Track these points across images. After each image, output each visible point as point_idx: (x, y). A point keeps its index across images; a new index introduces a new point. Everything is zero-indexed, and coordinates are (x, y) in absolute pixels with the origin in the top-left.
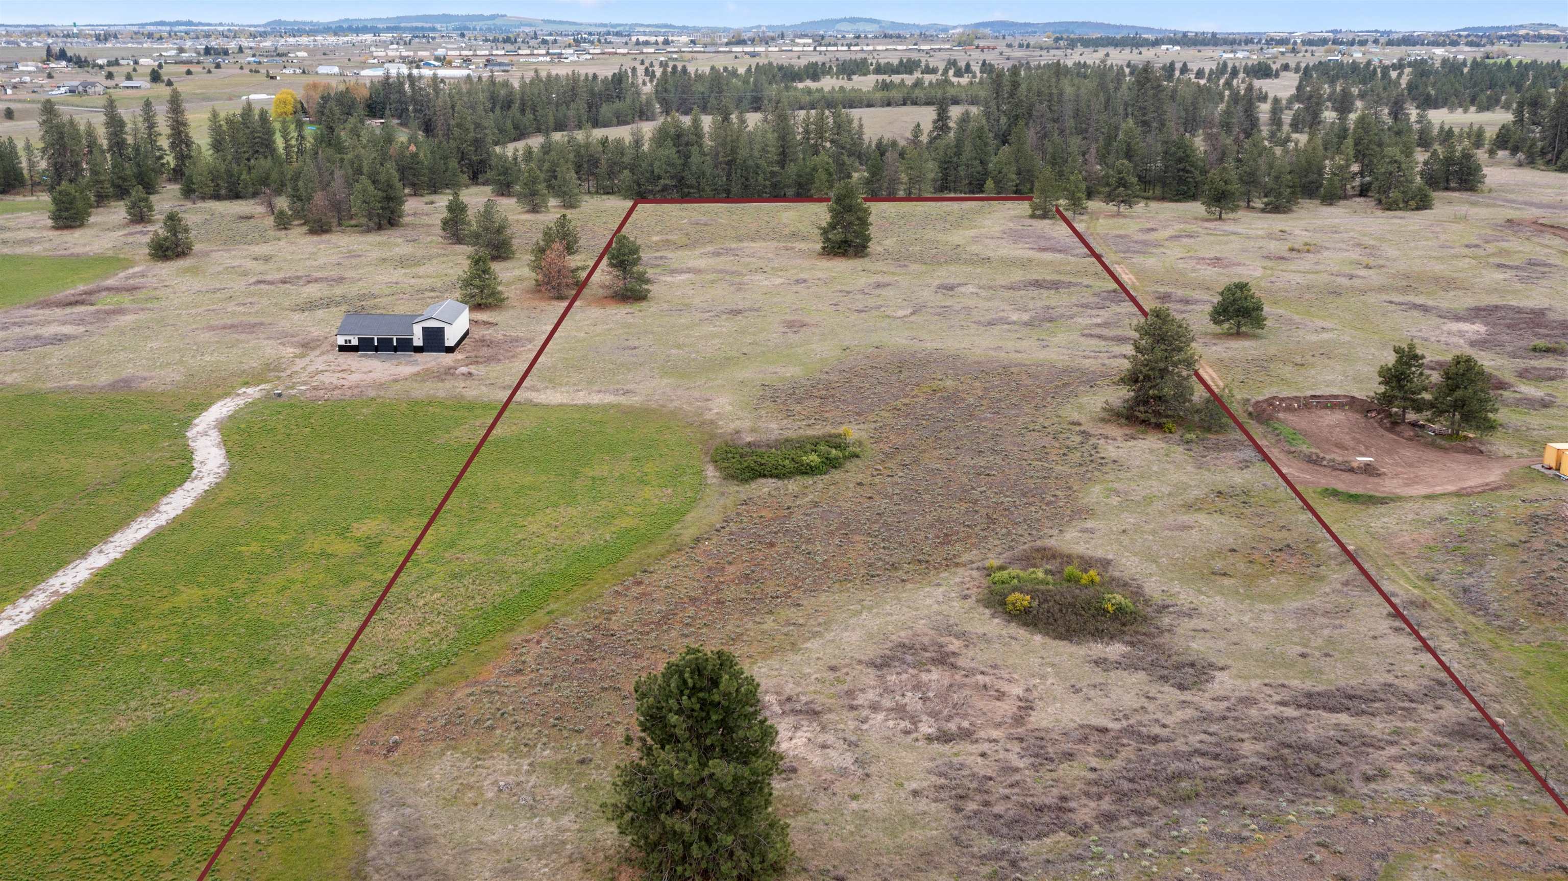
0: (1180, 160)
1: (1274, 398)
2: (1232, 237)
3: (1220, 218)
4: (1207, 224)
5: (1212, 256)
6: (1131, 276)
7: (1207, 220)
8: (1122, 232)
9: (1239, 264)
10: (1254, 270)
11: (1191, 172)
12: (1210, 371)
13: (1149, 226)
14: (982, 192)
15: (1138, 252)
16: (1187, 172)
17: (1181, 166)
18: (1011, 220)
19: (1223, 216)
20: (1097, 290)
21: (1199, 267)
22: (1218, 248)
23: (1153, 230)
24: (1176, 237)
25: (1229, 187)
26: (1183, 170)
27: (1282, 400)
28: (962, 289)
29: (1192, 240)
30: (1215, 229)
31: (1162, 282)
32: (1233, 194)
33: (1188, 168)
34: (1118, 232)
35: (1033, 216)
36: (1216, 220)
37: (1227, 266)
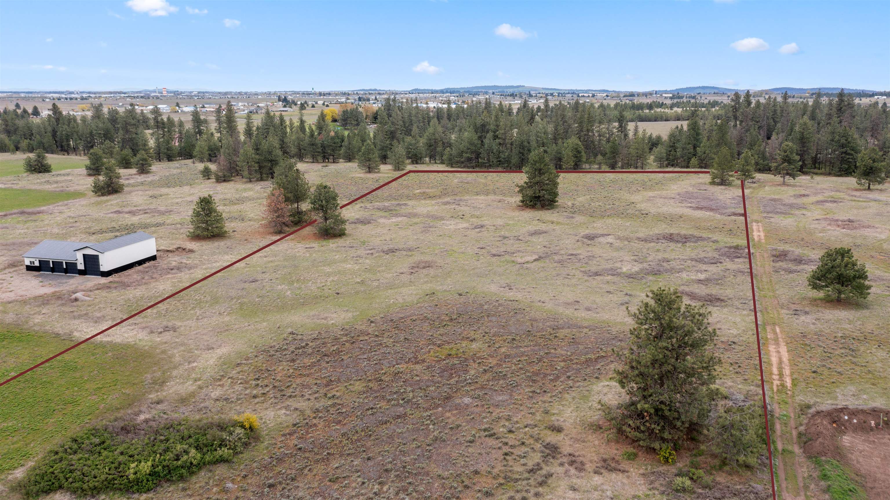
0: (843, 146)
1: (842, 410)
2: (872, 204)
3: (869, 188)
4: (855, 193)
5: (846, 218)
6: (762, 234)
7: (856, 190)
8: (777, 197)
9: (869, 227)
10: (881, 233)
11: (852, 155)
12: (784, 350)
13: (803, 192)
14: (688, 167)
15: (781, 213)
16: (849, 154)
17: (844, 150)
18: (691, 186)
19: (871, 187)
20: (722, 245)
21: (829, 227)
22: (855, 212)
23: (804, 195)
24: (822, 202)
25: (876, 164)
26: (845, 153)
27: (854, 413)
28: (601, 239)
29: (835, 205)
30: (860, 197)
31: (784, 241)
32: (880, 169)
33: (849, 151)
34: (773, 197)
35: (713, 183)
36: (865, 190)
37: (855, 228)
